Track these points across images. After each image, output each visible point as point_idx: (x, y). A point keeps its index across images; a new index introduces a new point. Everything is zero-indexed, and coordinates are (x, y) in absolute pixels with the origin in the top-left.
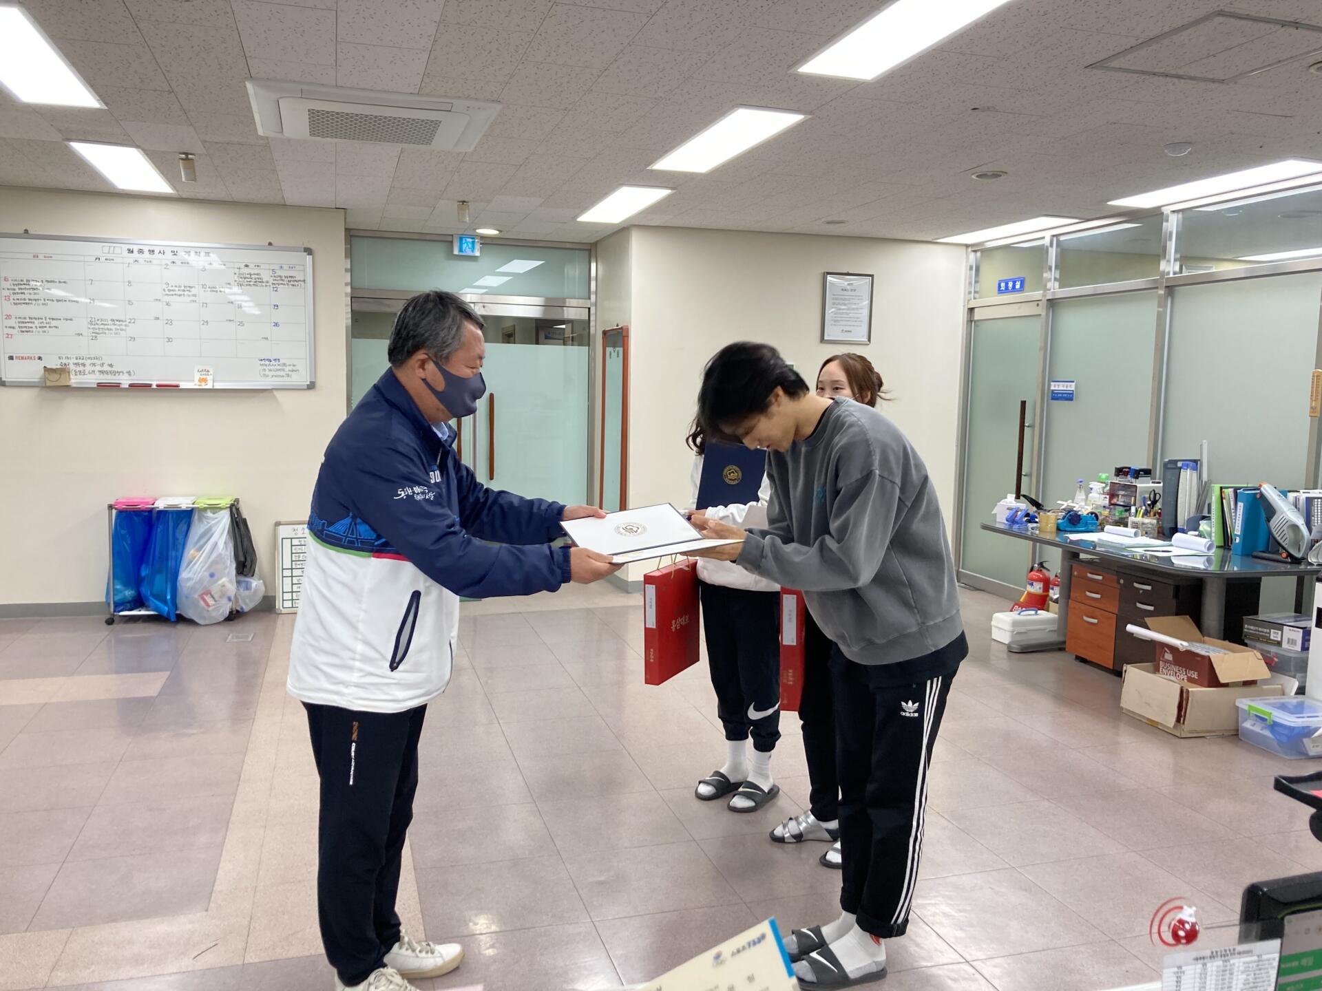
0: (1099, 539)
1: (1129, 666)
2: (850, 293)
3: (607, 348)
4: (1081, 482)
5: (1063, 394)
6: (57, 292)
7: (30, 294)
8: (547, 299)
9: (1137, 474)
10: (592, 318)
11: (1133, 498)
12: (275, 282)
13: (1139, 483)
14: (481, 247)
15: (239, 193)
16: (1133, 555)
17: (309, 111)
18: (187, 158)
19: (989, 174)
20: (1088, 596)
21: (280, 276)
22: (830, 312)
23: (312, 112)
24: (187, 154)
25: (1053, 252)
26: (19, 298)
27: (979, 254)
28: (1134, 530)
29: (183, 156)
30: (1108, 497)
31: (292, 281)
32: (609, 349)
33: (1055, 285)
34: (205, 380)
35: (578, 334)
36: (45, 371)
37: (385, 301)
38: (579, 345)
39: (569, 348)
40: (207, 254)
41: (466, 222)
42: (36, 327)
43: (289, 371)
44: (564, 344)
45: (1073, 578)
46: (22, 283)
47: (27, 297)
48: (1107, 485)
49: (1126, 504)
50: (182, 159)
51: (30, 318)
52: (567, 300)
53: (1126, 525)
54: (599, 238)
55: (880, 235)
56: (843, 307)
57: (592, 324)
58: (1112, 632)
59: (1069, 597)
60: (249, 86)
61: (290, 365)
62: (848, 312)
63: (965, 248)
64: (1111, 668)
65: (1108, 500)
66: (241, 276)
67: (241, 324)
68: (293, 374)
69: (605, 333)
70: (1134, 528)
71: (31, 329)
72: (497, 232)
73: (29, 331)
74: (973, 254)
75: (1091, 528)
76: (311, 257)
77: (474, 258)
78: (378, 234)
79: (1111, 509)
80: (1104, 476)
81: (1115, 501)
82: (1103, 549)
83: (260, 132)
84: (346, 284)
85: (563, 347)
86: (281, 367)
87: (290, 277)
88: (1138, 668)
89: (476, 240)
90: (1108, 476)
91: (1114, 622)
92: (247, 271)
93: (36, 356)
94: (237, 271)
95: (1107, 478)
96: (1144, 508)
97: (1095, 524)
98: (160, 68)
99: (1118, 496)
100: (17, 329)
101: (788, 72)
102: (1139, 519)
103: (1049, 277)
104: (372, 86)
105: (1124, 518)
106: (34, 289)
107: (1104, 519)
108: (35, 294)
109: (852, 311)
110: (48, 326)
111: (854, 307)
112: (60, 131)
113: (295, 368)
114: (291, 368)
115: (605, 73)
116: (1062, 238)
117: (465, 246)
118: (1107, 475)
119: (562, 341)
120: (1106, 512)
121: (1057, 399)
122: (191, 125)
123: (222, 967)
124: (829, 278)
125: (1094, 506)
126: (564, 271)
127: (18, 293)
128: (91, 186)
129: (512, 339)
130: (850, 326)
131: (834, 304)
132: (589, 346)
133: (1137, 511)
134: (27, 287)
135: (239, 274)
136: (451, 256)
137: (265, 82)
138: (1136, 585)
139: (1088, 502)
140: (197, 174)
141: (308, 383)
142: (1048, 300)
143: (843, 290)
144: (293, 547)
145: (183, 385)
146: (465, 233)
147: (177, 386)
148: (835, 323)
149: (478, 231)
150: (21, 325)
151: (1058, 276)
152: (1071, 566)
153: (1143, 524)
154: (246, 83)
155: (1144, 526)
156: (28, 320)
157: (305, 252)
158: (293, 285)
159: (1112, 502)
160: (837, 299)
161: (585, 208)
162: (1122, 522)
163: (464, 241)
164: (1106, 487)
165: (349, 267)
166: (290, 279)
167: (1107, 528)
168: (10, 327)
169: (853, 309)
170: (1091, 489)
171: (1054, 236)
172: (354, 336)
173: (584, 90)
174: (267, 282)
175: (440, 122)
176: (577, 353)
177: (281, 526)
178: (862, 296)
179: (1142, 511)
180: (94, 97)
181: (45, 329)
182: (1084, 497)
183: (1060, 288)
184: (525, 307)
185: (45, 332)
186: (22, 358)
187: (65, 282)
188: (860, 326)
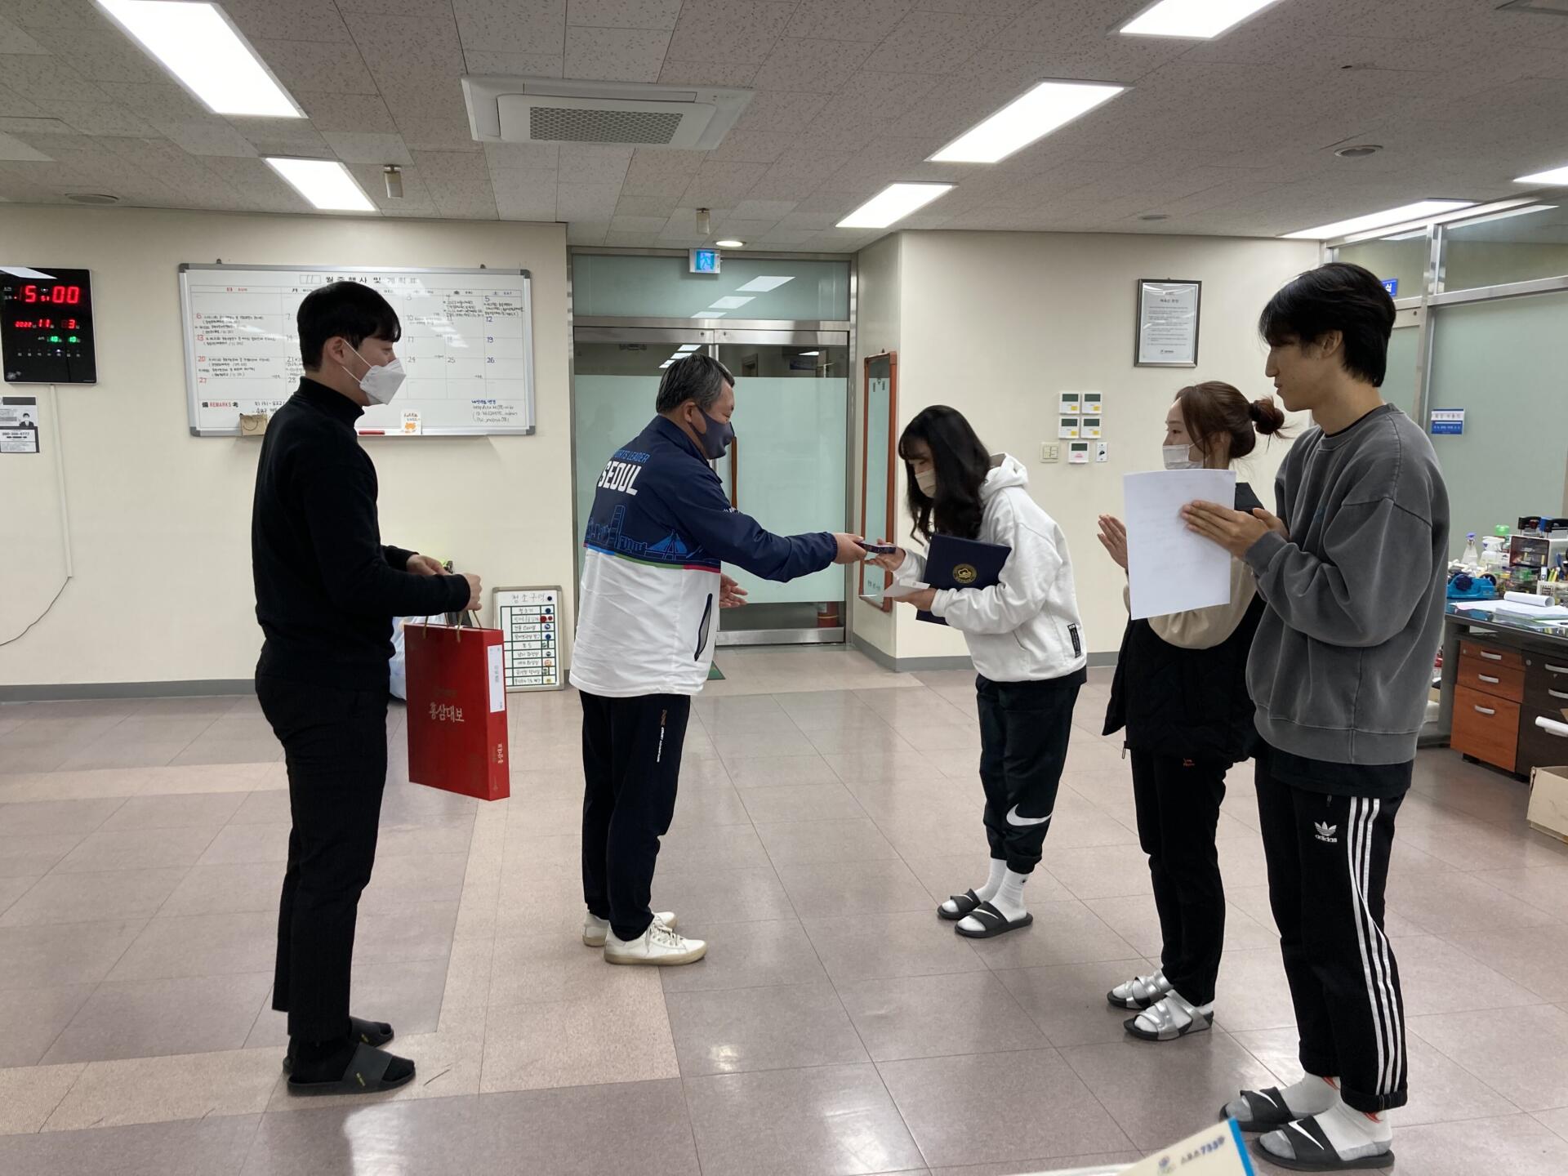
0: (1498, 609)
1: (1539, 770)
2: (1171, 304)
3: (870, 379)
4: (1471, 536)
5: (1446, 425)
6: (250, 329)
7: (224, 332)
8: (798, 323)
9: (1549, 526)
10: (852, 343)
11: (1543, 557)
12: (489, 311)
13: (1552, 538)
14: (721, 263)
15: (448, 209)
16: (1544, 629)
17: (531, 109)
18: (393, 171)
19: (1357, 149)
20: (1481, 680)
21: (495, 304)
22: (1146, 326)
23: (535, 112)
24: (392, 166)
25: (1437, 246)
26: (213, 337)
27: (1336, 251)
28: (1546, 597)
29: (389, 169)
30: (1509, 555)
31: (508, 309)
32: (872, 381)
33: (1440, 287)
34: (413, 426)
35: (836, 362)
36: (241, 419)
37: (613, 330)
38: (835, 377)
39: (823, 380)
40: (413, 280)
41: (706, 234)
42: (231, 369)
43: (506, 414)
44: (817, 376)
45: (1461, 657)
46: (216, 320)
47: (221, 335)
48: (1507, 540)
49: (1532, 565)
50: (388, 172)
51: (224, 359)
52: (821, 322)
53: (1533, 591)
54: (860, 247)
55: (1210, 232)
56: (1163, 321)
57: (852, 350)
58: (1514, 725)
59: (1455, 681)
60: (465, 84)
61: (507, 408)
62: (1169, 327)
63: (1318, 245)
64: (1513, 771)
65: (1508, 559)
66: (452, 305)
67: (452, 360)
68: (511, 418)
69: (867, 361)
70: (1545, 594)
71: (226, 372)
72: (740, 244)
73: (224, 374)
74: (1329, 251)
75: (1485, 594)
76: (529, 280)
77: (713, 276)
78: (605, 251)
79: (1512, 570)
80: (1502, 528)
81: (1518, 560)
82: (1502, 621)
83: (475, 137)
84: (569, 311)
85: (814, 379)
86: (497, 410)
87: (506, 304)
88: (1552, 773)
89: (716, 255)
90: (1509, 529)
91: (1517, 713)
92: (456, 298)
93: (232, 402)
94: (446, 299)
95: (1508, 531)
96: (1558, 569)
97: (1491, 589)
98: (368, 69)
99: (1523, 553)
100: (212, 372)
101: (1109, 34)
102: (1552, 583)
103: (1431, 277)
104: (604, 77)
105: (1531, 582)
106: (228, 326)
107: (1502, 583)
108: (229, 332)
109: (1174, 327)
110: (243, 367)
111: (1174, 320)
112: (255, 145)
113: (512, 411)
114: (508, 411)
115: (880, 48)
116: (1450, 227)
117: (702, 262)
118: (1507, 527)
119: (814, 371)
120: (1507, 575)
121: (1440, 432)
122: (398, 132)
123: (457, 1096)
124: (1145, 286)
125: (1490, 566)
126: (817, 288)
127: (212, 332)
128: (288, 207)
129: (754, 371)
130: (1172, 345)
131: (1151, 318)
132: (848, 376)
133: (1548, 572)
134: (221, 324)
135: (449, 303)
136: (686, 274)
137: (483, 78)
138: (1548, 667)
139: (1481, 561)
140: (403, 188)
141: (528, 428)
142: (1429, 307)
143: (1162, 300)
144: (513, 617)
145: (389, 432)
146: (704, 247)
147: (383, 433)
148: (1153, 342)
149: (719, 243)
150: (215, 368)
151: (1443, 275)
152: (1459, 643)
153: (1558, 589)
154: (462, 81)
155: (1559, 592)
156: (222, 362)
157: (522, 274)
158: (509, 314)
159: (1515, 561)
160: (1154, 313)
161: (846, 211)
162: (1528, 587)
163: (702, 257)
164: (1505, 542)
165: (571, 291)
166: (505, 307)
167: (1508, 594)
168: (204, 370)
169: (1175, 324)
170: (1486, 545)
171: (1439, 224)
172: (576, 373)
173: (853, 69)
174: (480, 311)
175: (682, 115)
176: (833, 387)
177: (500, 593)
178: (1186, 308)
179: (1556, 573)
180: (293, 105)
181: (240, 371)
182: (1476, 556)
183: (1446, 291)
184: (771, 333)
185: (240, 374)
186: (217, 405)
187: (260, 318)
188: (1184, 345)
